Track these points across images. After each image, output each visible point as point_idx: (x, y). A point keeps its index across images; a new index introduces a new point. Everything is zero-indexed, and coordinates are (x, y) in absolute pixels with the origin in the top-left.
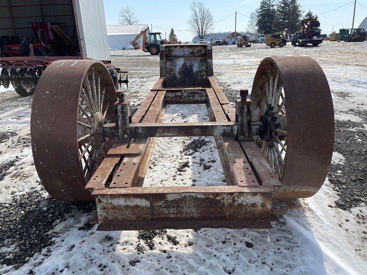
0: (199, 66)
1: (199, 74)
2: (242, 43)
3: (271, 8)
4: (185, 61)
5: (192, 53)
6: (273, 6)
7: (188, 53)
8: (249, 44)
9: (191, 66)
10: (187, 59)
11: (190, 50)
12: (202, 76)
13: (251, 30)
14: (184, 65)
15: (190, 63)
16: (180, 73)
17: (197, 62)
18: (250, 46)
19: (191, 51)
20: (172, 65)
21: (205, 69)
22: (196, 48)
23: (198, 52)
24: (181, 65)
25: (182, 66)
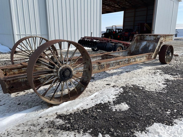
4: (147, 43)
9: (149, 46)
15: (149, 44)
16: (142, 49)
17: (153, 44)
20: (140, 44)
25: (144, 46)
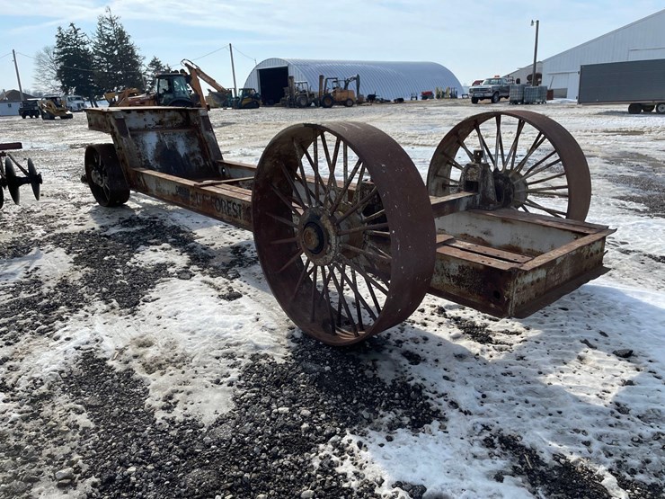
0: (188, 146)
1: (191, 159)
2: (51, 111)
3: (81, 47)
4: (158, 136)
5: (160, 123)
6: (84, 44)
7: (153, 124)
8: (69, 112)
9: (174, 146)
10: (163, 134)
11: (157, 118)
12: (197, 162)
13: (44, 87)
14: (160, 144)
15: (170, 140)
16: (156, 159)
17: (181, 139)
18: (70, 116)
19: (157, 120)
20: (138, 145)
21: (198, 149)
22: (167, 114)
23: (172, 120)
24: (154, 145)
25: (157, 147)
